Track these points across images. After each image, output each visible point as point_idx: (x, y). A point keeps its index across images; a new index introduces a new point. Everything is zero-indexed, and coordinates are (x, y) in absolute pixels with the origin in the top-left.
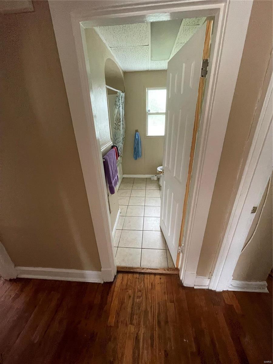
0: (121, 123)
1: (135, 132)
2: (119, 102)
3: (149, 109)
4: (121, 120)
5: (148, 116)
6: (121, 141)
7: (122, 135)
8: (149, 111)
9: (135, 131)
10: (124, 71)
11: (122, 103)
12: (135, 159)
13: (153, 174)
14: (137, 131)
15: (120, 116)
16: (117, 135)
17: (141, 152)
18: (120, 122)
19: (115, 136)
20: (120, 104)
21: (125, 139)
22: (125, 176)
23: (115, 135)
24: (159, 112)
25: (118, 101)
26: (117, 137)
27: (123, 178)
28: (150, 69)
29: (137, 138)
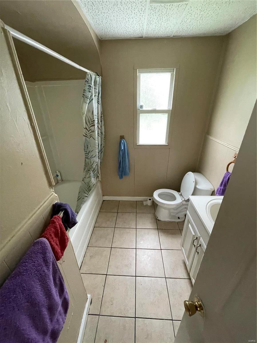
0: (96, 126)
1: (118, 139)
2: (90, 92)
3: (141, 104)
4: (96, 122)
5: (140, 116)
6: (97, 155)
7: (99, 144)
8: (141, 107)
9: (119, 137)
10: (100, 38)
11: (97, 94)
12: (120, 178)
13: (147, 196)
14: (122, 137)
15: (93, 117)
16: (89, 146)
17: (129, 168)
18: (94, 125)
19: (87, 148)
20: (91, 96)
21: (103, 151)
22: (107, 198)
23: (87, 146)
24: (157, 109)
25: (87, 90)
26: (90, 149)
27: (104, 200)
28: (144, 35)
29: (123, 148)
